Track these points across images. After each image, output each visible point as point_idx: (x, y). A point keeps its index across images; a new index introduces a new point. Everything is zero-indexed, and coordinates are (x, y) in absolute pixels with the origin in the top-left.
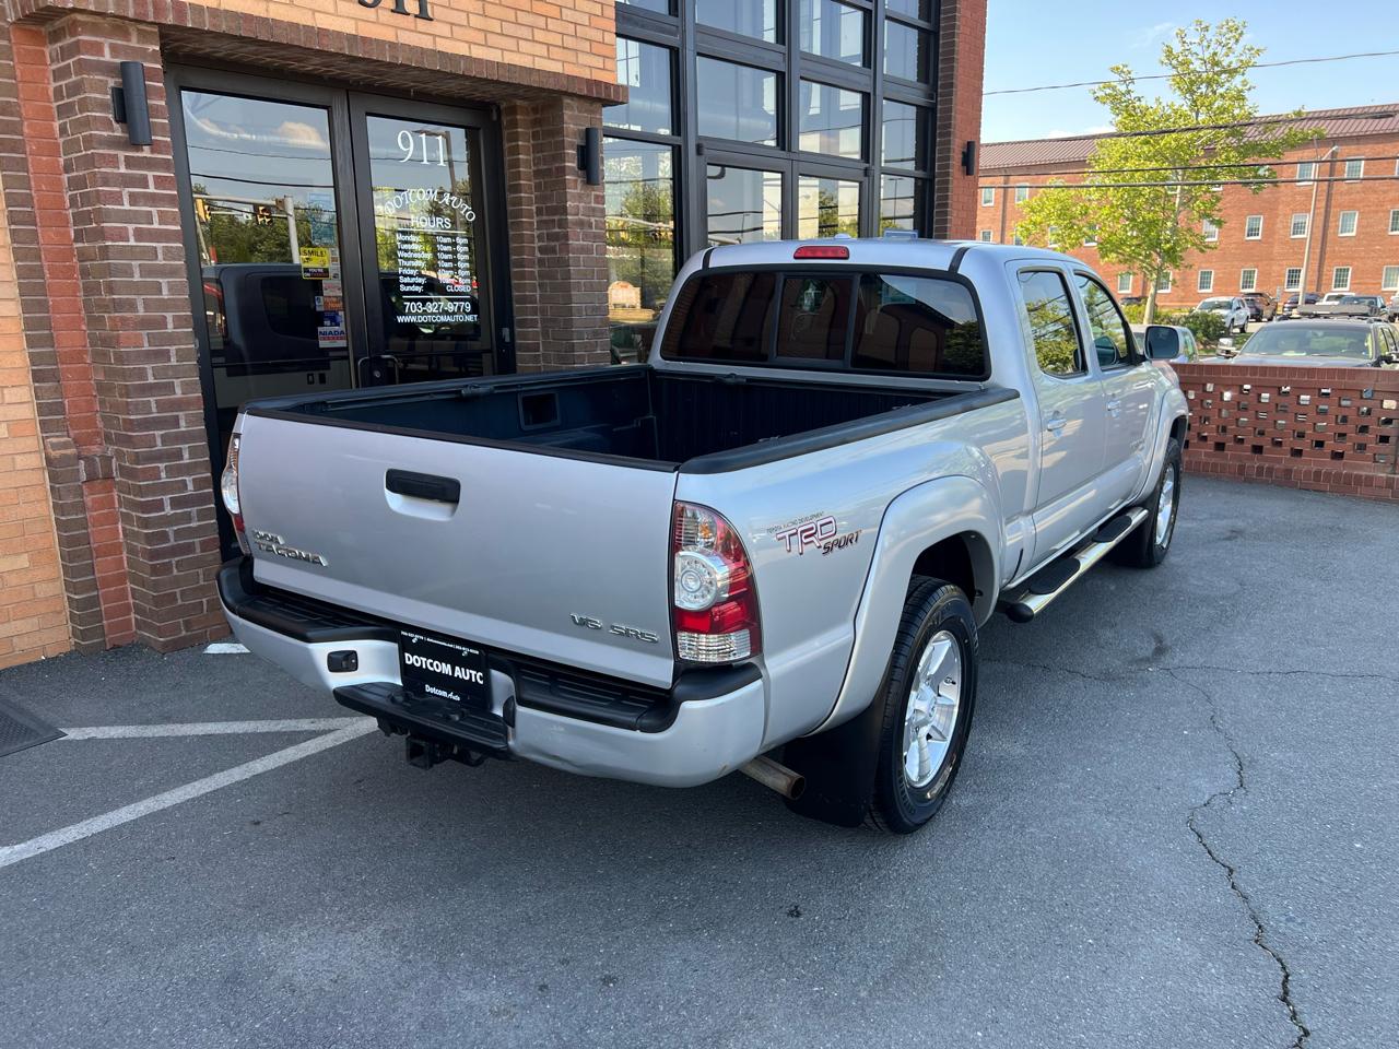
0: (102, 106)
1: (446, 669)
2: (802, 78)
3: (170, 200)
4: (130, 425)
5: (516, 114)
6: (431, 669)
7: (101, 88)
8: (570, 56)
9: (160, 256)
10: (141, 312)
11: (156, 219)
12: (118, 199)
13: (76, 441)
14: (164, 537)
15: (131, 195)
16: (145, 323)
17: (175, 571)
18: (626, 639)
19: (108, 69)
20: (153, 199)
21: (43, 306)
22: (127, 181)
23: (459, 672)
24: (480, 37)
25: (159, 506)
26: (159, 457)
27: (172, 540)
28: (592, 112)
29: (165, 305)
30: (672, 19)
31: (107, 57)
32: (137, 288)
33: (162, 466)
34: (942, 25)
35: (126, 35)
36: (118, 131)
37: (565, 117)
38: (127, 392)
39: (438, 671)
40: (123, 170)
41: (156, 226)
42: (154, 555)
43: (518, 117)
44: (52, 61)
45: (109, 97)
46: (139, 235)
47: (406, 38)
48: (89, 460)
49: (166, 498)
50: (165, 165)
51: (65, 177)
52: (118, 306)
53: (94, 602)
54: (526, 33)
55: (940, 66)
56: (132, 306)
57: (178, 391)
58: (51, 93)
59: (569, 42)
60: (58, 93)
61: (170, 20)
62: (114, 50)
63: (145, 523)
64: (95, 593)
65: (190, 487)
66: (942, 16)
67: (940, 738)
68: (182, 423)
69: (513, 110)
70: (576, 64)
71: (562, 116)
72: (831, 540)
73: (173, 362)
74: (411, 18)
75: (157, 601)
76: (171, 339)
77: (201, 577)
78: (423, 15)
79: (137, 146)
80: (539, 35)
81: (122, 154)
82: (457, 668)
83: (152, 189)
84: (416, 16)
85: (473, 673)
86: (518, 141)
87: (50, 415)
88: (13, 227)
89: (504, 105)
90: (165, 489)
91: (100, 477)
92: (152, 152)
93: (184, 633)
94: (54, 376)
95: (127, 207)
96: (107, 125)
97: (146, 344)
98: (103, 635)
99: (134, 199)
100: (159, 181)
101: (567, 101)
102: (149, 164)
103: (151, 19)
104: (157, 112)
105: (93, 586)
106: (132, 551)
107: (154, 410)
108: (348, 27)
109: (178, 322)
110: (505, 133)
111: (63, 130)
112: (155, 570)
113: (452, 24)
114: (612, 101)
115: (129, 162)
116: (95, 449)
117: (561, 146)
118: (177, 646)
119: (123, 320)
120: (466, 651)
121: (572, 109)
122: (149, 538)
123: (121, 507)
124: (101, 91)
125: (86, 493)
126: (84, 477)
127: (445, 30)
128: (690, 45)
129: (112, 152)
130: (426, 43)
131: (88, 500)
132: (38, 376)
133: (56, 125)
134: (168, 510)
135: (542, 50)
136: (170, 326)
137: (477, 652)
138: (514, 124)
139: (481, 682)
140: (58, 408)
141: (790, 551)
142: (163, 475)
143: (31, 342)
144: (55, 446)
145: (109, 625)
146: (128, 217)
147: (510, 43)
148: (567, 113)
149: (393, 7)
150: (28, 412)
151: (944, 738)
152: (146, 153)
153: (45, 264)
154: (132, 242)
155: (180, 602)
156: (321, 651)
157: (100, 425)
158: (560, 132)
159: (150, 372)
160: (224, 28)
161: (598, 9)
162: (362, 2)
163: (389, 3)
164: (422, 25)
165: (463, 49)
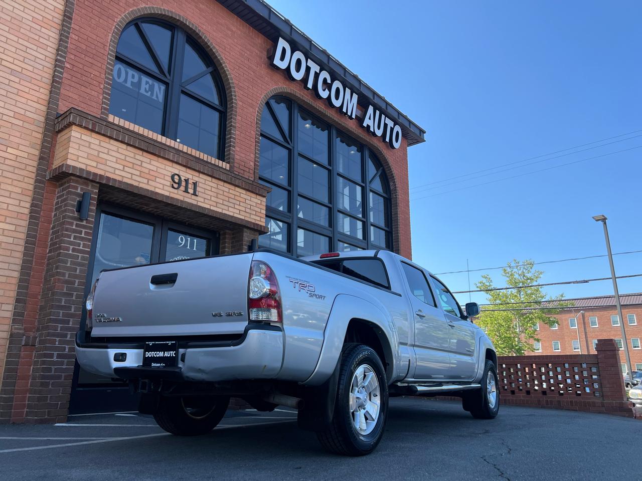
0: (73, 206)
1: (161, 354)
2: (339, 240)
3: (89, 240)
4: (50, 320)
5: (225, 235)
6: (155, 356)
7: (74, 200)
8: (248, 215)
9: (80, 258)
10: (67, 277)
11: (82, 246)
12: (69, 237)
13: (24, 329)
14: (50, 370)
15: (75, 236)
16: (67, 282)
17: (50, 387)
18: (231, 316)
19: (78, 195)
20: (82, 239)
21: (29, 275)
22: (74, 231)
23: (167, 354)
24: (215, 204)
25: (51, 356)
26: (58, 335)
27: (53, 372)
28: (255, 235)
29: (76, 277)
30: (289, 214)
31: (79, 191)
32: (68, 269)
33: (58, 339)
34: (393, 230)
35: (87, 185)
36: (76, 214)
37: (244, 235)
38: (52, 307)
39: (158, 356)
40: (74, 227)
41: (81, 248)
42: (43, 377)
43: (227, 236)
44: (58, 193)
45: (76, 203)
46: (74, 250)
47: (186, 200)
48: (28, 337)
49: (56, 353)
50: (90, 228)
51: (51, 231)
52: (58, 274)
53: (11, 399)
54: (232, 205)
55: (394, 244)
56: (64, 275)
57: (73, 310)
58: (54, 204)
59: (248, 210)
60: (57, 203)
61: (104, 182)
62: (82, 189)
63: (44, 363)
64: (12, 396)
65: (67, 350)
66: (393, 227)
67: (371, 419)
68: (71, 323)
69: (225, 234)
70: (250, 218)
71: (243, 235)
72: (313, 293)
73: (74, 298)
74: (190, 194)
75: (39, 399)
76: (76, 290)
77: (61, 391)
78: (195, 194)
79: (81, 220)
80: (237, 207)
81: (75, 222)
82: (166, 352)
83: (83, 235)
84: (192, 194)
85: (172, 352)
86: (225, 244)
87: (17, 316)
88: (26, 245)
89: (222, 232)
90: (56, 349)
91: (30, 345)
92: (86, 223)
93: (46, 417)
94: (24, 302)
95: (72, 240)
96: (73, 212)
97: (65, 290)
98: (10, 417)
99: (75, 238)
100: (86, 233)
101: (245, 230)
102: (84, 227)
103: (98, 181)
104: (91, 211)
105: (13, 392)
106: (34, 378)
107: (61, 316)
108: (167, 194)
109: (80, 284)
110: (221, 241)
111: (55, 215)
112: (42, 384)
113: (205, 198)
114: (263, 232)
115: (77, 225)
116: (31, 334)
117: (242, 245)
118: (42, 422)
119: (59, 279)
120: (170, 343)
121: (246, 232)
122: (44, 370)
123: (35, 359)
124: (73, 201)
125: (22, 350)
126: (23, 343)
127: (202, 200)
128: (295, 222)
129: (72, 221)
130: (195, 203)
131: (22, 354)
132: (18, 301)
133: (53, 214)
134: (55, 359)
135: (238, 212)
136: (76, 284)
137: (174, 342)
138: (225, 238)
139: (174, 356)
140: (22, 315)
141: (295, 287)
142: (57, 343)
143: (19, 287)
144: (16, 329)
145: (14, 412)
146: (71, 243)
147: (226, 208)
148: (245, 234)
149: (184, 190)
150: (9, 315)
151: (374, 420)
152: (84, 223)
153: (34, 260)
154: (70, 252)
155: (48, 401)
156: (112, 352)
157: (36, 324)
158: (242, 240)
159: (63, 301)
160: (122, 187)
161: (259, 202)
162: (173, 187)
163: (182, 188)
164: (193, 197)
165: (208, 206)
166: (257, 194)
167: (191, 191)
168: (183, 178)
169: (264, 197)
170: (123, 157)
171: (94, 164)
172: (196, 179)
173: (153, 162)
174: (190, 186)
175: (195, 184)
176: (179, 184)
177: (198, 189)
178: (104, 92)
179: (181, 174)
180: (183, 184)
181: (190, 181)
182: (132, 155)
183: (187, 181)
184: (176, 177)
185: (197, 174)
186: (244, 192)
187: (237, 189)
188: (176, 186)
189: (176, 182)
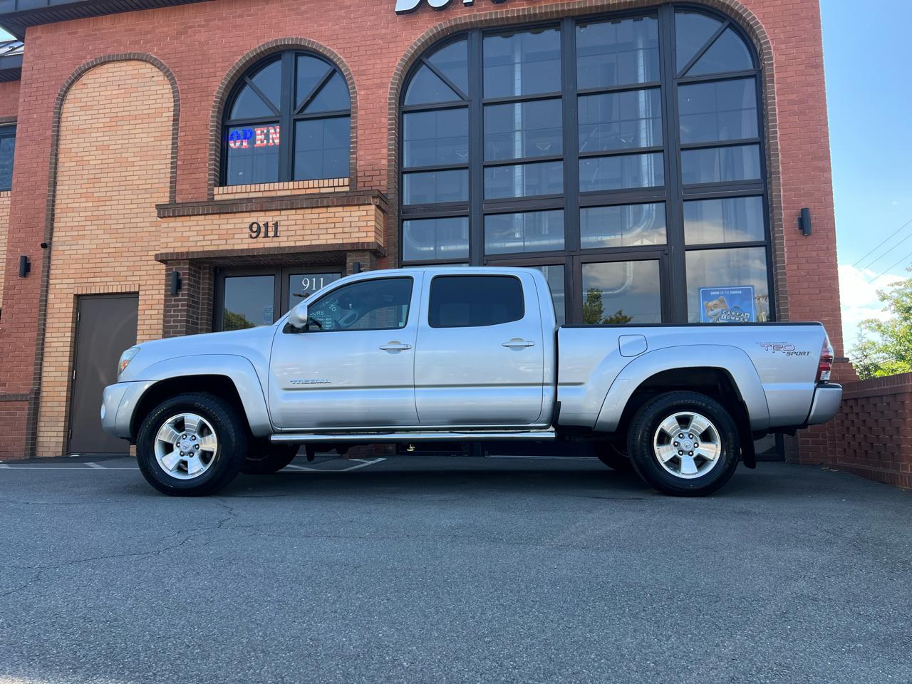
2: (583, 207)
3: (185, 310)
8: (347, 235)
9: (179, 327)
11: (180, 316)
12: (170, 311)
15: (174, 310)
20: (180, 311)
22: (174, 306)
24: (301, 238)
35: (180, 264)
40: (173, 303)
41: (180, 318)
46: (174, 321)
47: (267, 245)
50: (185, 300)
54: (324, 231)
59: (347, 230)
62: (176, 269)
74: (270, 238)
80: (330, 231)
83: (181, 308)
84: (274, 237)
95: (172, 313)
100: (183, 305)
101: (348, 254)
102: (180, 300)
104: (185, 284)
108: (245, 247)
113: (287, 236)
114: (369, 249)
115: (175, 300)
121: (350, 256)
127: (285, 239)
129: (171, 298)
130: (276, 245)
135: (332, 236)
146: (172, 316)
147: (316, 237)
148: (347, 259)
149: (264, 236)
152: (180, 297)
154: (172, 324)
161: (364, 213)
162: (251, 237)
163: (262, 235)
164: (275, 239)
165: (292, 244)
166: (359, 205)
167: (271, 234)
168: (261, 224)
169: (370, 204)
170: (202, 228)
171: (179, 244)
172: (277, 219)
173: (230, 221)
174: (270, 229)
175: (276, 225)
176: (258, 231)
177: (279, 229)
178: (210, 170)
179: (260, 219)
180: (263, 229)
181: (270, 224)
182: (210, 222)
183: (266, 225)
184: (255, 226)
185: (278, 213)
186: (340, 209)
187: (330, 210)
188: (254, 235)
189: (256, 231)
